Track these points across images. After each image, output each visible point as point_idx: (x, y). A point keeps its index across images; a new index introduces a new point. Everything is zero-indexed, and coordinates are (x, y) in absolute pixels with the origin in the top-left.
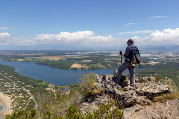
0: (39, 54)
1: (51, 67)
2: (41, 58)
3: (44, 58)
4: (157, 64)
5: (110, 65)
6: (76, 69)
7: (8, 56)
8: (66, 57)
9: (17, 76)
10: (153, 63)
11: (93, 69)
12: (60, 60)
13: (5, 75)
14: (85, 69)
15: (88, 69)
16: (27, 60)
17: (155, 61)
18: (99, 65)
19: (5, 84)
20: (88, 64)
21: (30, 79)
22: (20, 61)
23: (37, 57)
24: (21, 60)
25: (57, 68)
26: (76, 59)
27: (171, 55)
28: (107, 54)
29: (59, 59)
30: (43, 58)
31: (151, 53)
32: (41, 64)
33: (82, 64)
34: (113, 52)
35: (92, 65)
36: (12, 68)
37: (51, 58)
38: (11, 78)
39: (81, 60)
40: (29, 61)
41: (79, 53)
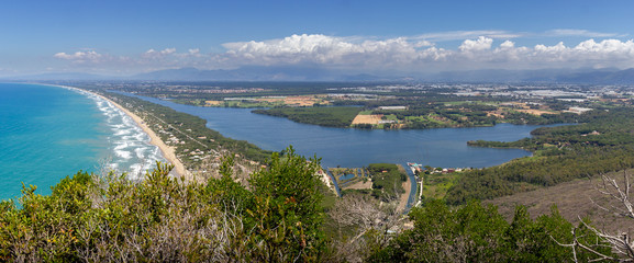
0: (255, 90)
1: (298, 121)
2: (263, 99)
3: (272, 100)
4: (589, 112)
5: (465, 118)
6: (368, 127)
7: (183, 93)
8: (328, 99)
9: (215, 138)
10: (579, 110)
11: (420, 127)
12: (317, 105)
13: (188, 133)
14: (395, 129)
15: (402, 129)
16: (230, 104)
17: (580, 105)
18: (432, 117)
19: (193, 153)
20: (400, 116)
21: (250, 147)
22: (214, 107)
23: (251, 96)
24: (215, 103)
25: (314, 124)
26: (361, 103)
27: (612, 93)
28: (446, 90)
29: (312, 103)
30: (269, 101)
31: (564, 90)
32: (268, 114)
33: (385, 115)
34: (460, 87)
35: (413, 118)
36: (200, 120)
37: (290, 101)
38: (204, 141)
39: (376, 106)
40: (235, 107)
41: (364, 89)
